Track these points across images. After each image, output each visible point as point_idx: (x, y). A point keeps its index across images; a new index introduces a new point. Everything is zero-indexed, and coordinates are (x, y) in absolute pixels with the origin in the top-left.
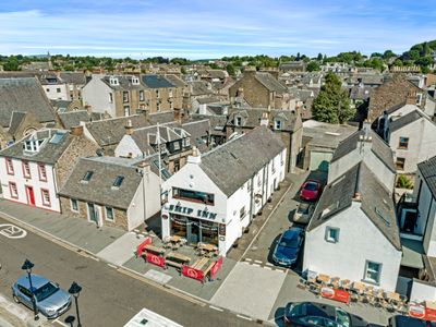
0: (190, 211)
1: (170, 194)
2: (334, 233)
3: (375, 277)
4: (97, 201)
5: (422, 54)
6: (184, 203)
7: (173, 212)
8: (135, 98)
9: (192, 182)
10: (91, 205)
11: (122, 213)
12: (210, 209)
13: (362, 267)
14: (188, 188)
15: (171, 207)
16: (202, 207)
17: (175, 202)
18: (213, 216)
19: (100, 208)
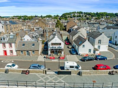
0: (56, 47)
1: (51, 45)
2: (84, 46)
3: (90, 52)
4: (30, 50)
5: (65, 16)
6: (54, 46)
7: (51, 48)
8: (9, 27)
9: (56, 41)
10: (28, 51)
11: (37, 51)
12: (60, 46)
13: (88, 51)
14: (55, 43)
15: (51, 47)
16: (58, 46)
17: (52, 46)
18: (61, 47)
19: (31, 51)
